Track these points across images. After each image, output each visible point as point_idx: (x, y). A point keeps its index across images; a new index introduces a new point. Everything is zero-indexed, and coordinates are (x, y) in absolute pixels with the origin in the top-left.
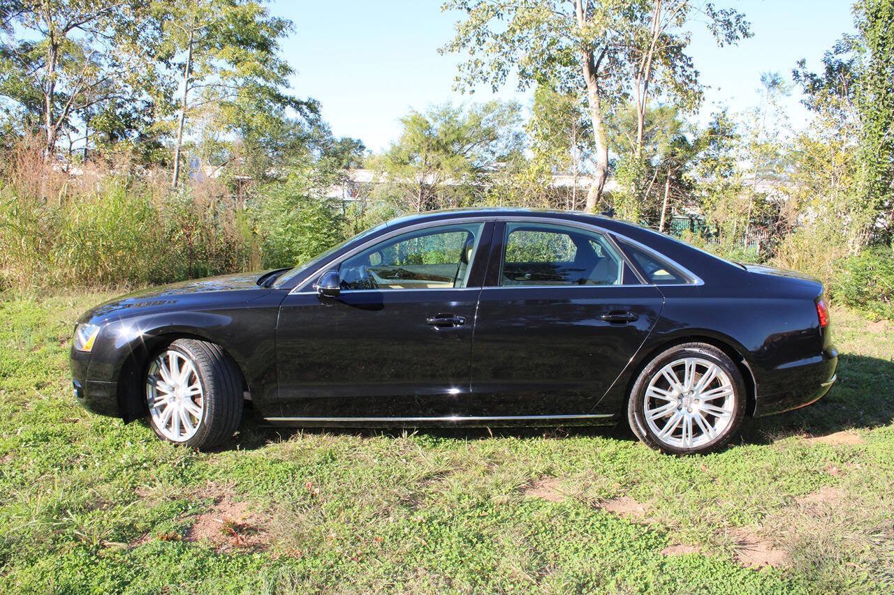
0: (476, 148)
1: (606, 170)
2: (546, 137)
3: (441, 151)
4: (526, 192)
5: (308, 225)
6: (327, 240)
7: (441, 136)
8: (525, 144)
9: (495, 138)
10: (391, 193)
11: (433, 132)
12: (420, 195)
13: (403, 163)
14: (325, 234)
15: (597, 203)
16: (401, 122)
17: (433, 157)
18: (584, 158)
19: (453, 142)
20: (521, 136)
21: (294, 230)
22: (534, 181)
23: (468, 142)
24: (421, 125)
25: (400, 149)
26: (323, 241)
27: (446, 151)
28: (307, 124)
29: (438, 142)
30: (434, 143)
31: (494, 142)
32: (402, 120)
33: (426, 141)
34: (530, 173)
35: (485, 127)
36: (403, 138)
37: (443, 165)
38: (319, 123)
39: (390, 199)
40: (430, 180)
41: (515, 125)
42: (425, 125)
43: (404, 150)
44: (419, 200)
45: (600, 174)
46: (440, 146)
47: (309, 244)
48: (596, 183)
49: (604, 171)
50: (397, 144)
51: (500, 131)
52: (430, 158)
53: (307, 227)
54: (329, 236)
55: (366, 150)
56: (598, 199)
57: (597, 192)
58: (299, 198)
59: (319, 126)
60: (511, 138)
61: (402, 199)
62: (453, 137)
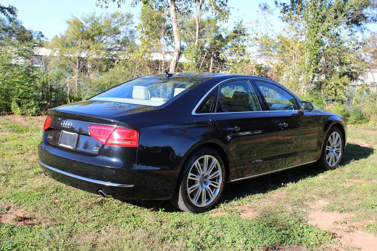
0: (109, 38)
1: (180, 51)
2: (147, 33)
3: (90, 40)
4: (137, 63)
5: (17, 80)
6: (29, 89)
7: (90, 32)
8: (135, 36)
9: (119, 33)
10: (61, 63)
11: (85, 29)
12: (78, 64)
13: (67, 45)
14: (27, 85)
15: (175, 69)
16: (66, 23)
17: (85, 43)
18: (168, 45)
19: (96, 35)
20: (133, 32)
21: (9, 83)
22: (141, 57)
23: (104, 34)
24: (79, 25)
25: (66, 37)
26: (26, 89)
27: (93, 40)
28: (8, 21)
29: (88, 35)
30: (86, 35)
31: (117, 36)
32: (67, 21)
33: (81, 34)
34: (139, 53)
35: (113, 26)
36: (67, 32)
37: (91, 47)
38: (15, 21)
39: (62, 66)
40: (83, 55)
41: (130, 26)
42: (81, 25)
43: (68, 38)
44: (77, 67)
45: (176, 54)
46: (89, 37)
47: (18, 91)
48: (175, 58)
49: (179, 52)
50: (64, 35)
51: (121, 29)
52: (83, 43)
53: (16, 82)
54: (29, 86)
55: (44, 37)
56: (176, 67)
57: (176, 63)
58: (11, 65)
59: (15, 22)
60: (128, 33)
61: (68, 66)
62: (97, 32)
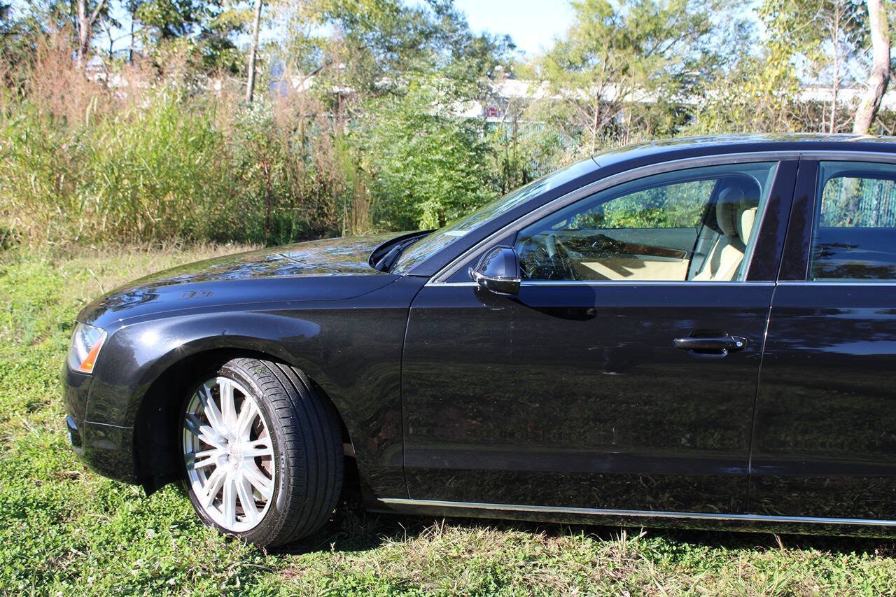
0: (680, 44)
1: (886, 75)
2: (789, 26)
3: (630, 49)
4: (759, 111)
5: (437, 157)
6: (466, 180)
7: (632, 27)
8: (753, 37)
9: (706, 31)
10: (555, 111)
11: (618, 21)
12: (596, 114)
13: (572, 65)
14: (463, 171)
15: (870, 126)
16: (570, 7)
17: (617, 58)
18: (847, 57)
19: (647, 35)
20: (746, 26)
21: (418, 165)
22: (770, 93)
23: (669, 34)
24: (601, 11)
25: (568, 45)
26: (460, 181)
27: (638, 49)
28: (433, 13)
29: (625, 36)
30: (620, 37)
31: (704, 37)
32: (572, 3)
33: (607, 35)
34: (765, 81)
35: (693, 13)
36: (573, 31)
37: (632, 69)
38: (450, 11)
39: (557, 120)
40: (611, 94)
41: (740, 9)
42: (606, 11)
43: (574, 47)
44: (595, 121)
45: (876, 81)
46: (628, 42)
47: (440, 186)
48: (868, 97)
49: (884, 76)
50: (564, 40)
51: (715, 19)
52: (612, 60)
53: (435, 161)
54: (468, 174)
55: (516, 49)
56: (873, 120)
57: (872, 109)
58: (425, 118)
59: (451, 16)
60: (731, 29)
61: (571, 119)
62: (649, 28)
